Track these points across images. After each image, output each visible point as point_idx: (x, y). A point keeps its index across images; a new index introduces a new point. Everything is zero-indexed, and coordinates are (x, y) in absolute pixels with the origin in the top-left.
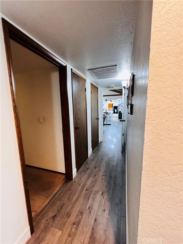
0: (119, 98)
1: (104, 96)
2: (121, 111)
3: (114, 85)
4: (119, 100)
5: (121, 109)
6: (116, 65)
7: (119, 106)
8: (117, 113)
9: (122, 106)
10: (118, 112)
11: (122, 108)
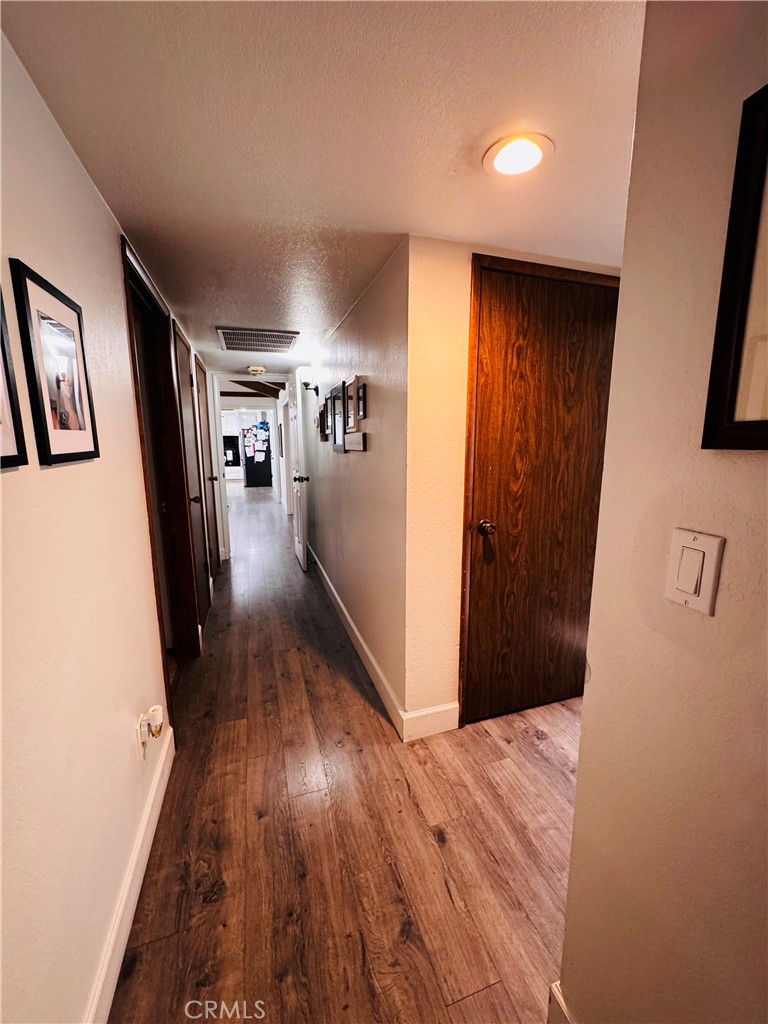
0: (238, 407)
1: (223, 394)
2: (253, 457)
3: (262, 369)
4: (240, 414)
5: (252, 448)
6: (298, 333)
7: (245, 436)
8: (235, 462)
9: (256, 436)
10: (242, 457)
11: (256, 444)
